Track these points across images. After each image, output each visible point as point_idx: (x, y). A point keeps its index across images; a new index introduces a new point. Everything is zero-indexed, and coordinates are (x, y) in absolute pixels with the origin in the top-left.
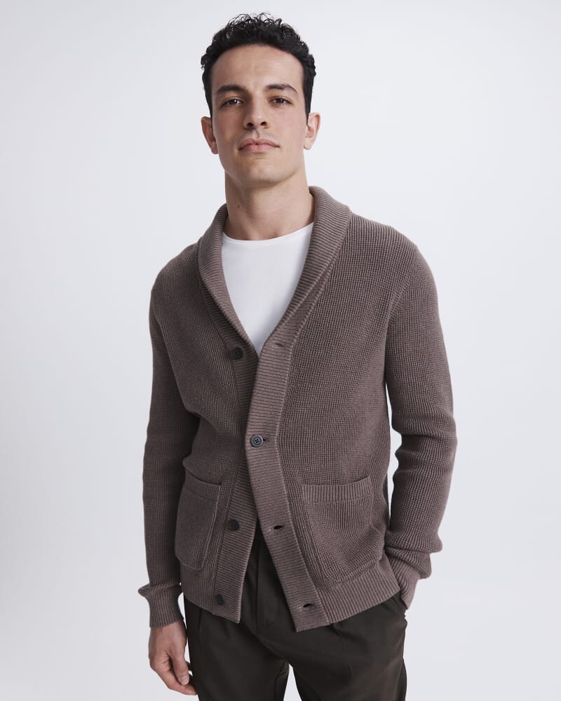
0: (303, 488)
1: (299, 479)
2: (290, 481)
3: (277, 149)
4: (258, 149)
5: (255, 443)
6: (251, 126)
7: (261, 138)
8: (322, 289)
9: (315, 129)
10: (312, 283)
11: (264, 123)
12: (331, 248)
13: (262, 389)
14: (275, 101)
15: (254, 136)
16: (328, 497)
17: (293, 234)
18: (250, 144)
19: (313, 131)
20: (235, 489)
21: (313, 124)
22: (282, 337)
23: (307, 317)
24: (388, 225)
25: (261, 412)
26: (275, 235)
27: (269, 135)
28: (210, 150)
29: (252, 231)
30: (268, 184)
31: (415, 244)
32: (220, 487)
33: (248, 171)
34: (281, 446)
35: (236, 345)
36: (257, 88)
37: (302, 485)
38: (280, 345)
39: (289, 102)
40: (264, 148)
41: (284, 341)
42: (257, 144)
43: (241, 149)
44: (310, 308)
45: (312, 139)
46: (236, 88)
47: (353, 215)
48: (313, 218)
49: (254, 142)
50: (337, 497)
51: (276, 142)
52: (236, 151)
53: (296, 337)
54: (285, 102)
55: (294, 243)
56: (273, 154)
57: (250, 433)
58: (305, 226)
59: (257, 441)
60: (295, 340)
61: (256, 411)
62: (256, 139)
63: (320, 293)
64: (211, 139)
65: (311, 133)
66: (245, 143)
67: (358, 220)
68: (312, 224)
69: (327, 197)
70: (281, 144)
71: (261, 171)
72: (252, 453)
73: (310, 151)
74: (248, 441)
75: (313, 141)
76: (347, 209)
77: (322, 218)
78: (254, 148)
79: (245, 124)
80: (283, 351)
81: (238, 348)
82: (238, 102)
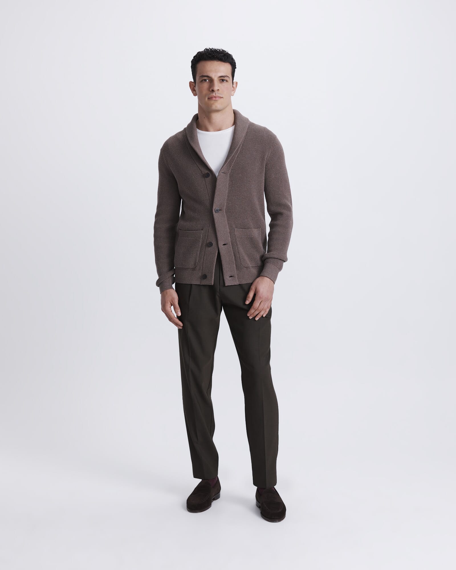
0: (235, 230)
1: (234, 226)
2: (230, 226)
3: (222, 98)
4: (216, 99)
5: (217, 211)
6: (213, 91)
7: (216, 95)
8: (239, 151)
9: (235, 87)
10: (236, 149)
11: (218, 90)
12: (241, 136)
13: (219, 190)
14: (221, 81)
15: (214, 94)
16: (246, 234)
17: (227, 129)
18: (213, 97)
19: (234, 88)
20: (209, 230)
21: (234, 86)
22: (225, 170)
23: (234, 161)
24: (265, 127)
25: (219, 199)
26: (220, 130)
27: (219, 94)
28: (193, 94)
29: (210, 128)
30: (218, 111)
31: (276, 135)
32: (202, 231)
33: (211, 106)
34: (226, 212)
35: (207, 172)
36: (215, 77)
37: (235, 229)
38: (224, 173)
39: (227, 81)
40: (217, 99)
41: (226, 171)
42: (215, 97)
43: (209, 99)
44: (235, 158)
45: (234, 91)
46: (208, 76)
47: (250, 122)
48: (235, 123)
49: (214, 96)
50: (249, 234)
51: (221, 96)
52: (207, 99)
53: (230, 169)
54: (225, 81)
55: (228, 133)
56: (220, 101)
57: (214, 207)
58: (231, 127)
59: (217, 210)
60: (230, 171)
61: (217, 198)
62: (215, 96)
63: (238, 152)
64: (193, 90)
65: (234, 89)
66: (211, 97)
67: (252, 125)
68: (234, 126)
69: (240, 114)
70: (224, 97)
71: (216, 107)
72: (216, 215)
73: (233, 96)
74: (214, 210)
75: (234, 92)
76: (248, 120)
77: (238, 123)
78: (214, 99)
79: (211, 90)
80: (226, 175)
81: (208, 173)
82: (207, 81)
